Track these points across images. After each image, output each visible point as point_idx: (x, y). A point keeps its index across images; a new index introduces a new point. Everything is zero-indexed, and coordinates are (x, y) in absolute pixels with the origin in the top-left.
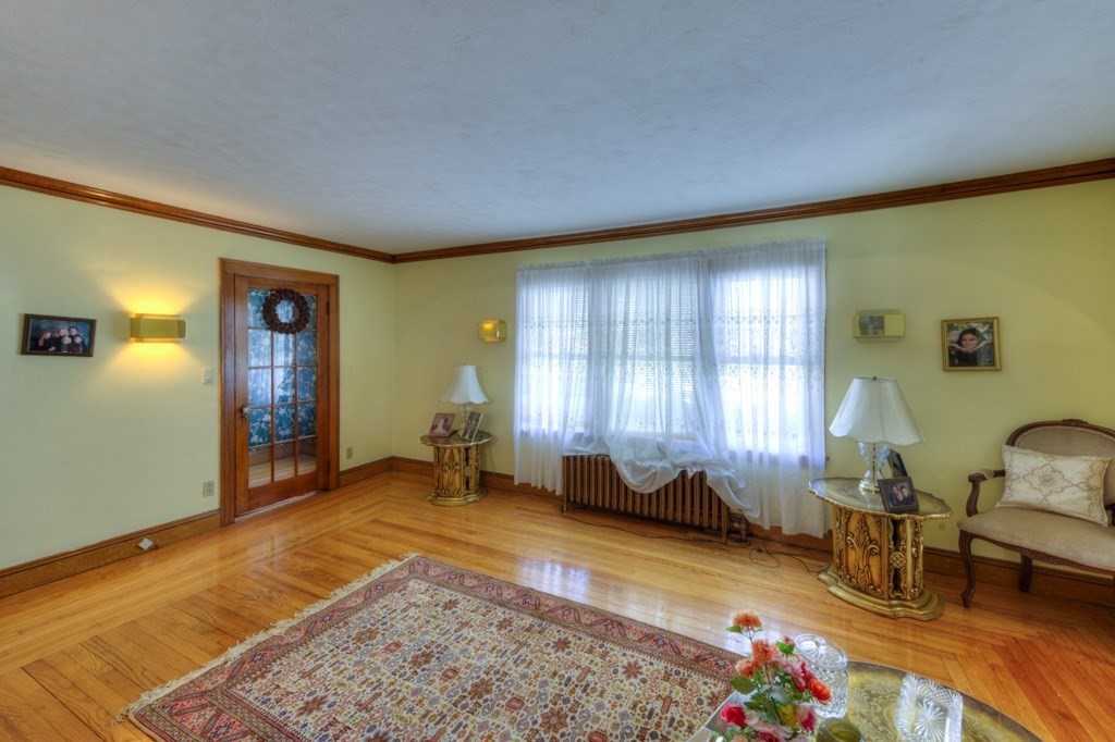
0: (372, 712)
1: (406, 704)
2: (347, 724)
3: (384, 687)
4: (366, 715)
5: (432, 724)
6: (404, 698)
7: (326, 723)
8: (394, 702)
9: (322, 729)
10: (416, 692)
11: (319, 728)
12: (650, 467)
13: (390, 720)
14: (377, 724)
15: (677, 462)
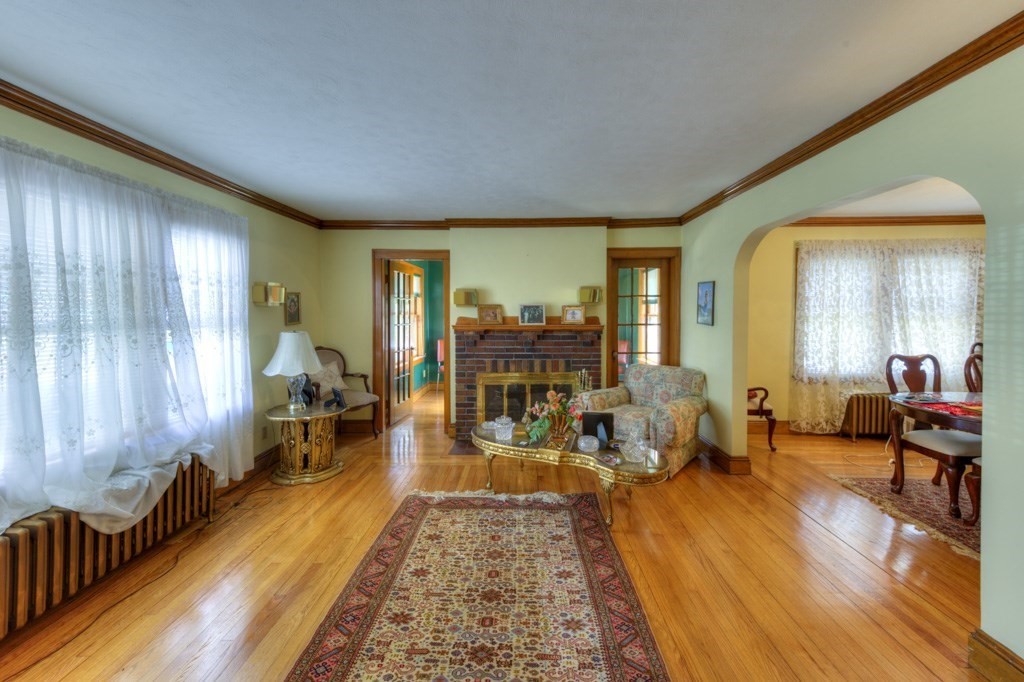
0: (555, 647)
1: (533, 630)
2: (576, 655)
3: (529, 659)
4: (560, 648)
5: (537, 605)
6: (530, 635)
7: (587, 670)
8: (536, 639)
9: (593, 668)
10: (518, 632)
11: (593, 671)
12: (139, 483)
13: (553, 630)
14: (560, 635)
15: (167, 458)
